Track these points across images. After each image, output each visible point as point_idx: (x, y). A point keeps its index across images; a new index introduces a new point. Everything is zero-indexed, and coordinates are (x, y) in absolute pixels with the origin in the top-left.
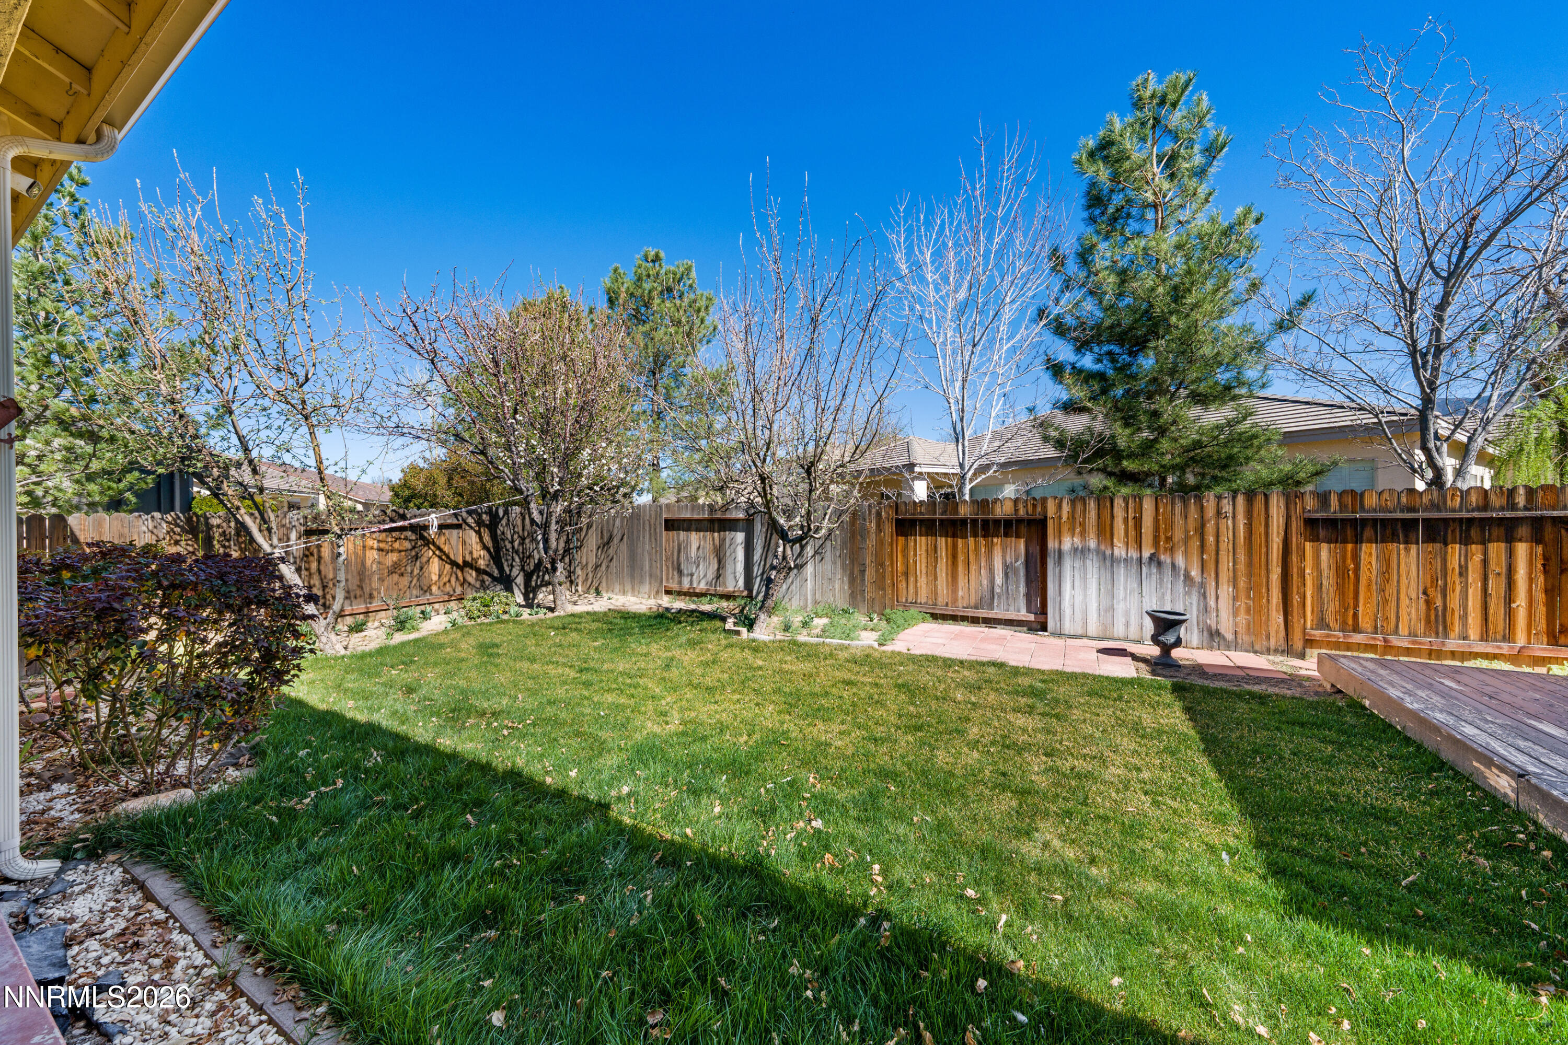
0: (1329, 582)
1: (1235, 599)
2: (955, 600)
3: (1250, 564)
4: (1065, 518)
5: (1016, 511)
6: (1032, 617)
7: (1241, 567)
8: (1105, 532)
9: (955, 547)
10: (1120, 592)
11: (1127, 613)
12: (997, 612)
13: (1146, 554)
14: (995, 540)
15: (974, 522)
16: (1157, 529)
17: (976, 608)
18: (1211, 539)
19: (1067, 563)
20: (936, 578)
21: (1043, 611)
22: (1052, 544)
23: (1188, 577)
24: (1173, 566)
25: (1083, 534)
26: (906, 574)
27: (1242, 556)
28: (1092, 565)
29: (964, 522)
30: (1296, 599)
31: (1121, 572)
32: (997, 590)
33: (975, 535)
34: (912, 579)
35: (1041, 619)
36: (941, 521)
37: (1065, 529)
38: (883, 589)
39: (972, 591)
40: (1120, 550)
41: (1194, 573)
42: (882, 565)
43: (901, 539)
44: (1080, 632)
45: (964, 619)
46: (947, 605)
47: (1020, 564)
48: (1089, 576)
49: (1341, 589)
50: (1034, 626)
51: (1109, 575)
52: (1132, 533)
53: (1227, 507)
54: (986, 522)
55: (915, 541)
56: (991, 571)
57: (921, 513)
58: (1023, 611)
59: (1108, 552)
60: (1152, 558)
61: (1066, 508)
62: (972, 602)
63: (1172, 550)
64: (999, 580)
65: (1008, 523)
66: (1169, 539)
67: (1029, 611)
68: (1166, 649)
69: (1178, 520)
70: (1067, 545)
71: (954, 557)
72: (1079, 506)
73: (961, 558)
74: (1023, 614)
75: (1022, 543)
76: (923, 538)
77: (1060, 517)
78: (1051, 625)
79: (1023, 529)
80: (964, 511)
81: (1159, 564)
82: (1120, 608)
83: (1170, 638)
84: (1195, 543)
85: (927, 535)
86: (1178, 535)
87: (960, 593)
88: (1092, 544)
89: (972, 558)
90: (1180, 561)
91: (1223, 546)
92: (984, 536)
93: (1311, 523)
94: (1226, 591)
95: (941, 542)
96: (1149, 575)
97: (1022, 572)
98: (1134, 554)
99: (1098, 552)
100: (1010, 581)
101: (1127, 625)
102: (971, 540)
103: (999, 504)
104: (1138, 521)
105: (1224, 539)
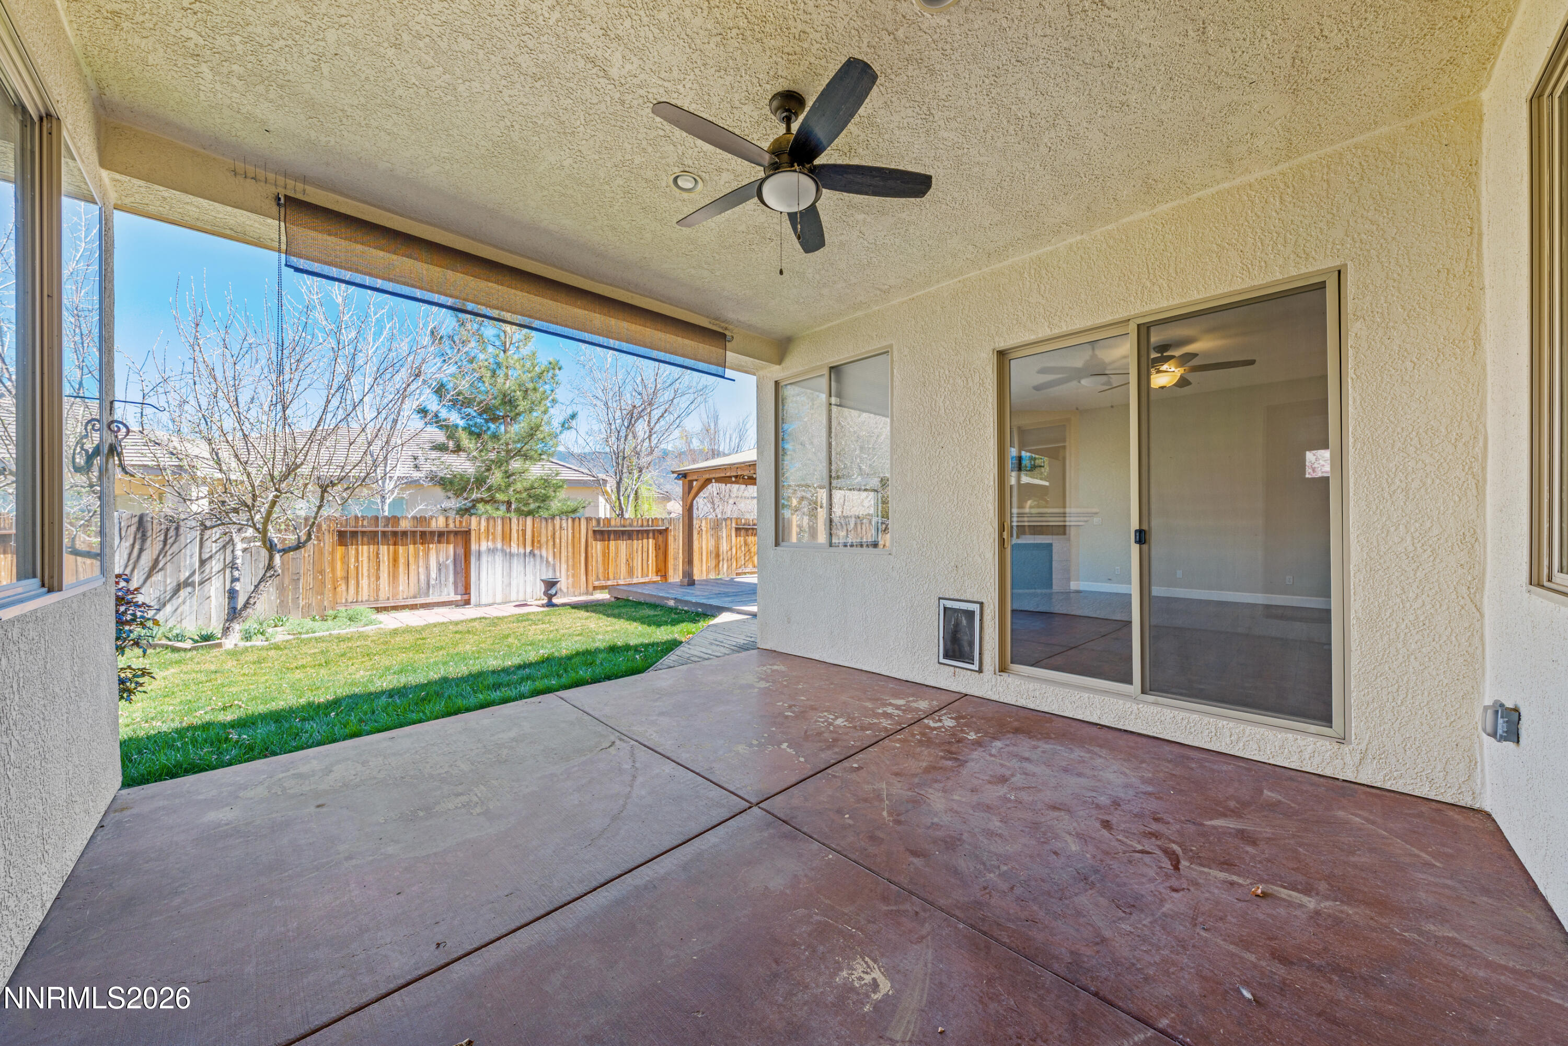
0: (600, 559)
1: (568, 570)
2: (395, 596)
3: (574, 553)
4: (483, 529)
5: (447, 525)
6: (459, 598)
7: (570, 554)
8: (506, 538)
9: (396, 553)
10: (514, 574)
11: (518, 586)
12: (432, 599)
13: (528, 550)
14: (431, 546)
15: (414, 533)
16: (533, 536)
17: (415, 597)
18: (558, 541)
19: (484, 558)
20: (378, 578)
21: (467, 590)
22: (474, 547)
23: (547, 561)
24: (541, 556)
25: (494, 540)
26: (347, 579)
27: (570, 549)
28: (499, 558)
29: (404, 533)
30: (590, 568)
31: (515, 561)
32: (432, 582)
33: (415, 544)
34: (352, 582)
35: (466, 597)
36: (384, 533)
37: (483, 536)
38: (322, 594)
39: (411, 584)
40: (514, 549)
41: (551, 559)
42: (322, 572)
43: (340, 550)
44: (491, 602)
45: (404, 607)
46: (388, 599)
47: (450, 562)
48: (497, 566)
49: (604, 564)
50: (460, 603)
51: (508, 564)
52: (521, 538)
53: (564, 525)
54: (423, 534)
55: (357, 550)
56: (428, 568)
57: (363, 526)
58: (452, 594)
59: (508, 550)
60: (532, 553)
61: (483, 523)
62: (412, 593)
63: (540, 548)
64: (433, 575)
65: (441, 534)
66: (539, 542)
67: (456, 593)
68: (550, 597)
69: (543, 531)
70: (484, 547)
71: (395, 560)
72: (491, 522)
73: (402, 560)
74: (453, 597)
75: (451, 547)
76: (365, 547)
77: (480, 529)
78: (473, 600)
79: (452, 537)
80: (404, 525)
81: (534, 555)
82: (514, 583)
83: (553, 591)
84: (551, 543)
85: (369, 544)
86: (543, 539)
87: (401, 588)
88: (499, 546)
89: (411, 560)
90: (544, 553)
91: (563, 544)
92: (422, 544)
93: (594, 532)
94: (564, 566)
95: (384, 549)
96: (529, 562)
97: (451, 568)
98: (522, 551)
99: (503, 550)
100: (443, 575)
101: (518, 592)
102: (411, 547)
103: (434, 519)
104: (524, 531)
105: (563, 540)
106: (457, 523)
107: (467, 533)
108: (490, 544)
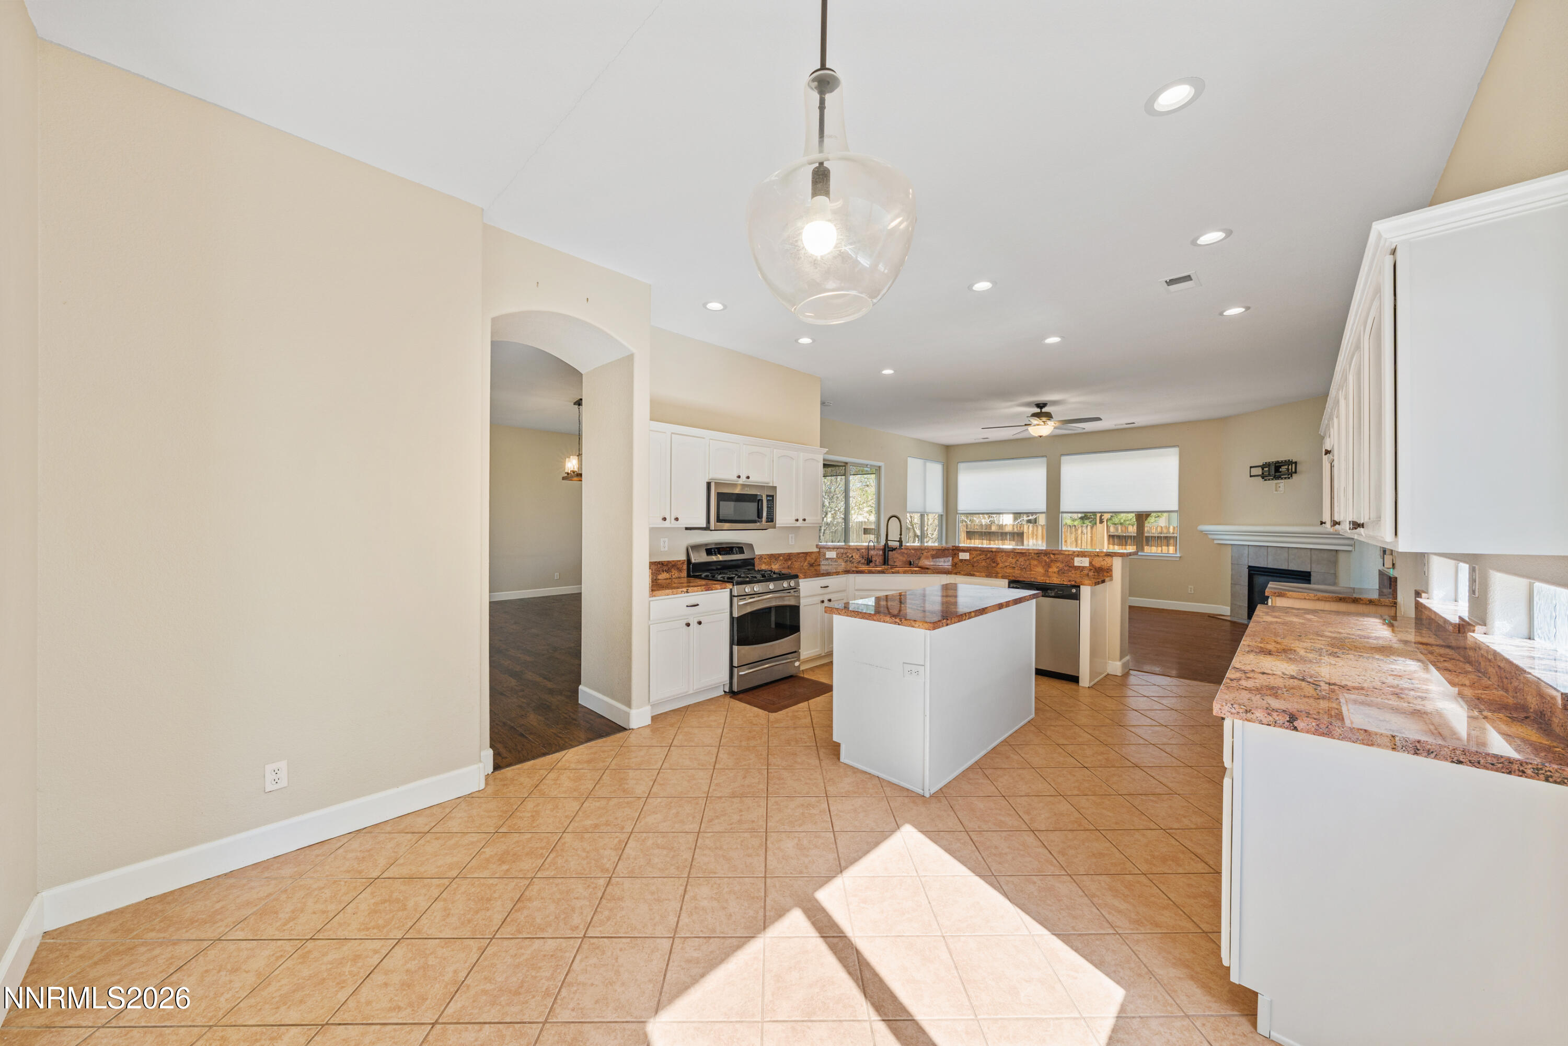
106: (1018, 528)
107: (1022, 534)
108: (1034, 541)
